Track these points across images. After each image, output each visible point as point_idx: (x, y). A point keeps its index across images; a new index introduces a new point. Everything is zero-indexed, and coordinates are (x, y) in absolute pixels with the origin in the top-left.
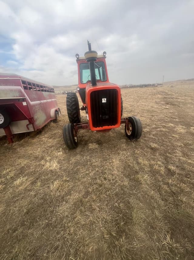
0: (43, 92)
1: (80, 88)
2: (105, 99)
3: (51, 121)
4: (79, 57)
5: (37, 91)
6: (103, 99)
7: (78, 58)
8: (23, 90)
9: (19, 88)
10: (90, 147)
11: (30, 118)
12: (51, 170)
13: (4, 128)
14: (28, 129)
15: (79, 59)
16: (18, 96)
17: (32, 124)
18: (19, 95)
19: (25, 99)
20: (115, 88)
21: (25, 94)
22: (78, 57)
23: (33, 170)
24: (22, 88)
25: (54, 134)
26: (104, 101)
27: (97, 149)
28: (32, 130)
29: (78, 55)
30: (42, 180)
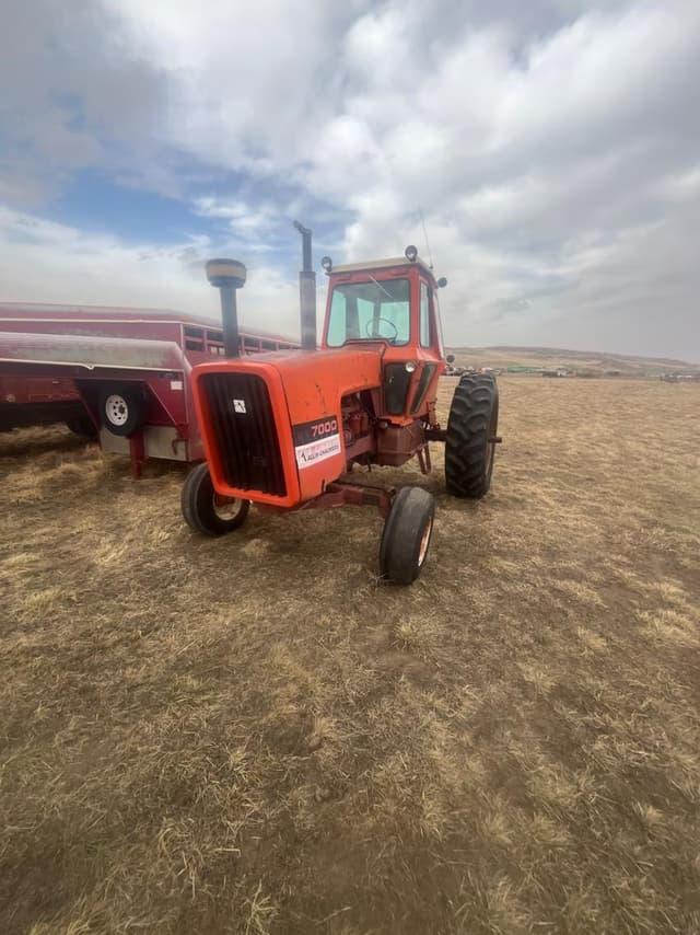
4: (333, 265)
8: (180, 352)
9: (173, 344)
11: (181, 425)
13: (129, 436)
14: (175, 452)
15: (333, 271)
16: (160, 364)
17: (185, 441)
18: (163, 362)
19: (181, 373)
21: (186, 360)
22: (327, 265)
24: (180, 345)
28: (181, 457)
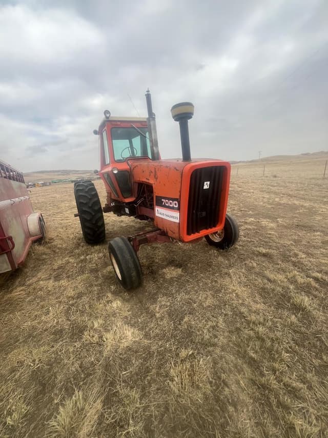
0: (12, 181)
1: (118, 170)
2: (208, 183)
3: (34, 242)
5: (3, 178)
6: (205, 183)
7: (107, 118)
10: (168, 276)
11: (2, 240)
12: (129, 349)
15: (110, 119)
17: (7, 253)
20: (222, 165)
22: (107, 115)
23: (76, 365)
25: (59, 268)
26: (206, 185)
27: (181, 276)
29: (109, 111)
30: (124, 381)
